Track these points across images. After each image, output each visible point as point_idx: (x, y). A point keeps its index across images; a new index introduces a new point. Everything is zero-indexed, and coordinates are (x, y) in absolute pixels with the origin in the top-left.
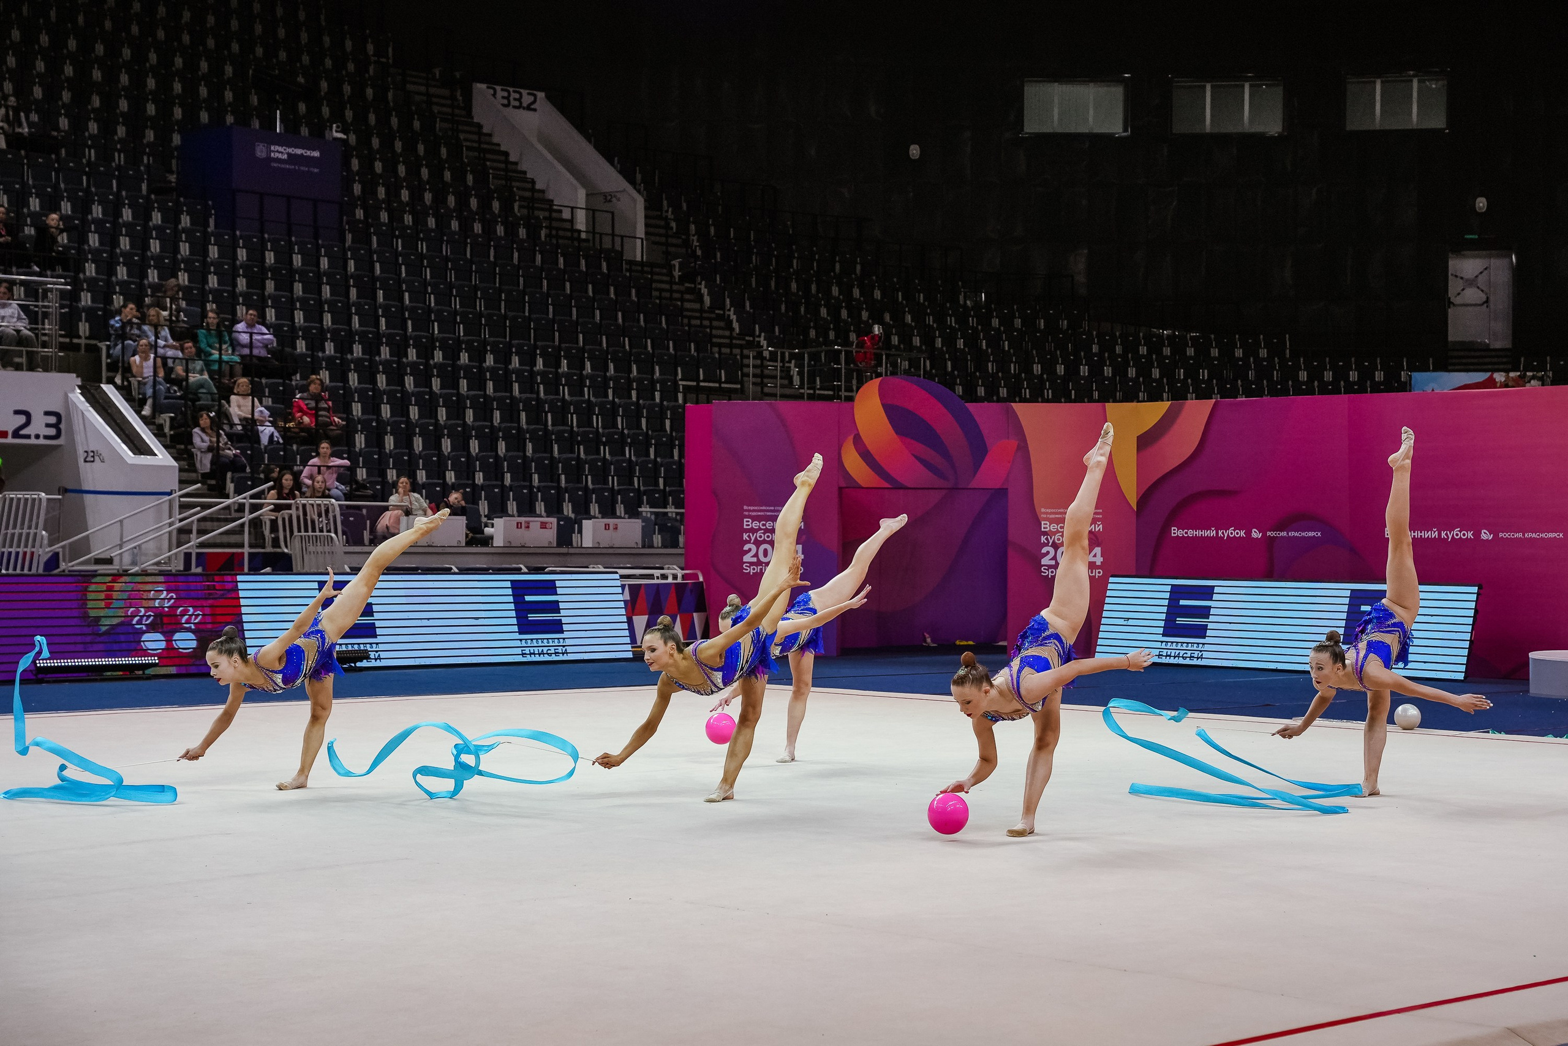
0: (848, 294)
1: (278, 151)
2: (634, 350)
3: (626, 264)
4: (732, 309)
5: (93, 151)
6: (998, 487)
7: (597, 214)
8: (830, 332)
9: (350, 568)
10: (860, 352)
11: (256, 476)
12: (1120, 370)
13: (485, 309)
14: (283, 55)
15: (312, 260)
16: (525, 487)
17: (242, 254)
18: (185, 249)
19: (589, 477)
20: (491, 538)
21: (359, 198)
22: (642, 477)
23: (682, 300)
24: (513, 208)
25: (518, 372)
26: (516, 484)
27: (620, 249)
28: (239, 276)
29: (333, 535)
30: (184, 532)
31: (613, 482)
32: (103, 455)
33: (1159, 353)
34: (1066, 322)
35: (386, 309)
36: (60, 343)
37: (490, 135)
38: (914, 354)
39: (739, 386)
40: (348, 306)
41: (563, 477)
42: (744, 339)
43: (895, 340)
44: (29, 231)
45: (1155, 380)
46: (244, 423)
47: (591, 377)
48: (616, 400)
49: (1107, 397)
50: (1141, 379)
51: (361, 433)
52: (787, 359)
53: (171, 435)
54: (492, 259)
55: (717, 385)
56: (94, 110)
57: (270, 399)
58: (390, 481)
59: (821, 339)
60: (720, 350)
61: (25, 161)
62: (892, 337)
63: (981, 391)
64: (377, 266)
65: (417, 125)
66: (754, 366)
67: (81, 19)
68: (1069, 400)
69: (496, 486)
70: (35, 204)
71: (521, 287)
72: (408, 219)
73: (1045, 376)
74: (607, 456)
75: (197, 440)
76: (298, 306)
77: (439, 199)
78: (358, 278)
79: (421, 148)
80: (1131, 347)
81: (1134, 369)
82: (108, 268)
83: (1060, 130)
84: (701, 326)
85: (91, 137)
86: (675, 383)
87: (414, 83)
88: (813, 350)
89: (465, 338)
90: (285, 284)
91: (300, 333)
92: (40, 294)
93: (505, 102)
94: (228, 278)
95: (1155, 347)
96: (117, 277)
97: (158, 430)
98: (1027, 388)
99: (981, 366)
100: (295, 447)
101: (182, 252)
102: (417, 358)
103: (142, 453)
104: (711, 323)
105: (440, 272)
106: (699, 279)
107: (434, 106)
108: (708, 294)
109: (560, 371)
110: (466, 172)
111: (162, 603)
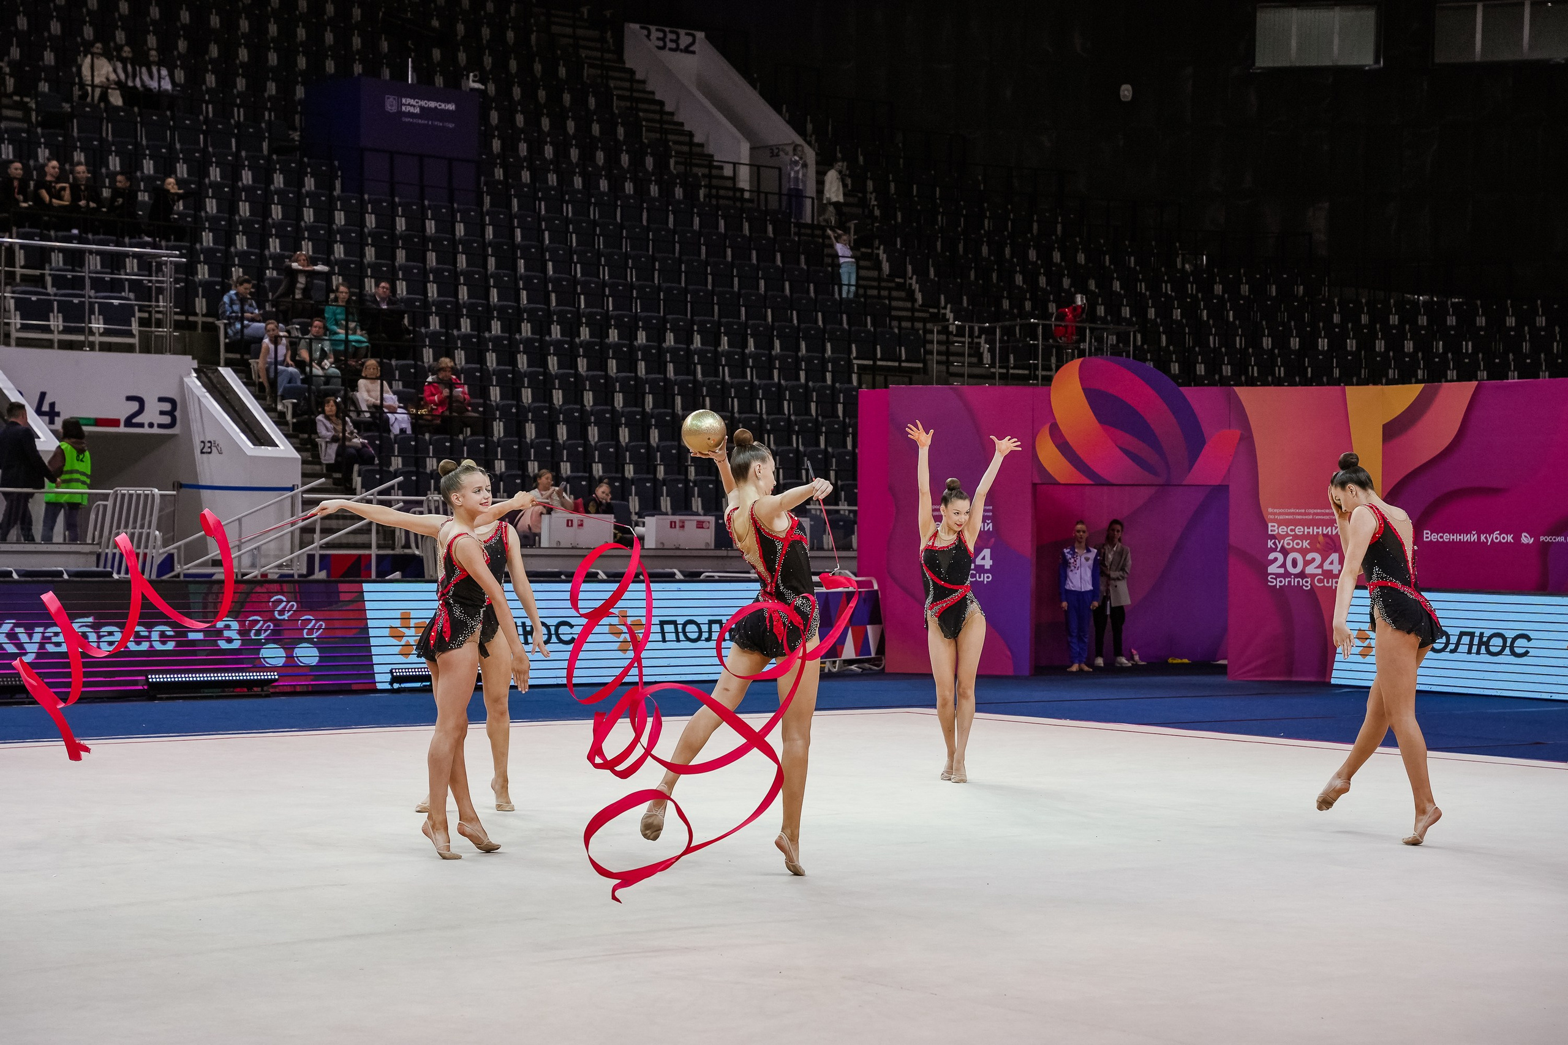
0: (1047, 258)
1: (409, 105)
2: (803, 326)
3: (794, 227)
4: (915, 277)
5: (210, 106)
6: (1217, 483)
7: (762, 170)
8: (1026, 303)
10: (1061, 325)
11: (385, 468)
12: (1366, 344)
13: (636, 279)
15: (446, 226)
16: (679, 481)
17: (371, 221)
18: (309, 215)
20: (641, 538)
21: (498, 156)
24: (669, 165)
25: (674, 351)
26: (669, 477)
28: (368, 245)
30: (307, 531)
32: (221, 445)
33: (1414, 322)
34: (1301, 288)
35: (528, 280)
36: (175, 321)
38: (1123, 328)
39: (921, 365)
40: (486, 277)
42: (927, 312)
43: (1101, 311)
44: (143, 197)
45: (1408, 355)
46: (374, 410)
47: (755, 357)
48: (782, 382)
49: (1352, 375)
50: (1391, 354)
51: (500, 421)
52: (976, 333)
53: (294, 424)
54: (645, 223)
55: (896, 364)
56: (211, 61)
57: (400, 383)
58: (532, 475)
59: (1015, 311)
60: (900, 324)
61: (139, 119)
62: (1098, 307)
63: (1201, 369)
64: (518, 232)
65: (562, 72)
66: (938, 342)
68: (1304, 381)
69: (648, 480)
70: (149, 166)
71: (677, 255)
72: (552, 179)
73: (1276, 351)
75: (322, 430)
76: (431, 278)
77: (587, 156)
78: (497, 247)
79: (567, 98)
80: (1379, 317)
81: (1383, 342)
82: (226, 238)
83: (1298, 64)
84: (879, 297)
85: (209, 90)
86: (849, 362)
87: (560, 24)
88: (1007, 323)
89: (616, 313)
90: (417, 255)
91: (434, 309)
92: (154, 268)
93: (661, 44)
94: (355, 247)
95: (1409, 315)
96: (236, 247)
97: (279, 417)
98: (1255, 365)
99: (1201, 339)
100: (427, 436)
101: (306, 219)
102: (562, 336)
103: (262, 444)
104: (890, 294)
105: (587, 240)
106: (877, 242)
107: (581, 50)
108: (887, 261)
109: (720, 349)
110: (616, 124)
111: (282, 612)
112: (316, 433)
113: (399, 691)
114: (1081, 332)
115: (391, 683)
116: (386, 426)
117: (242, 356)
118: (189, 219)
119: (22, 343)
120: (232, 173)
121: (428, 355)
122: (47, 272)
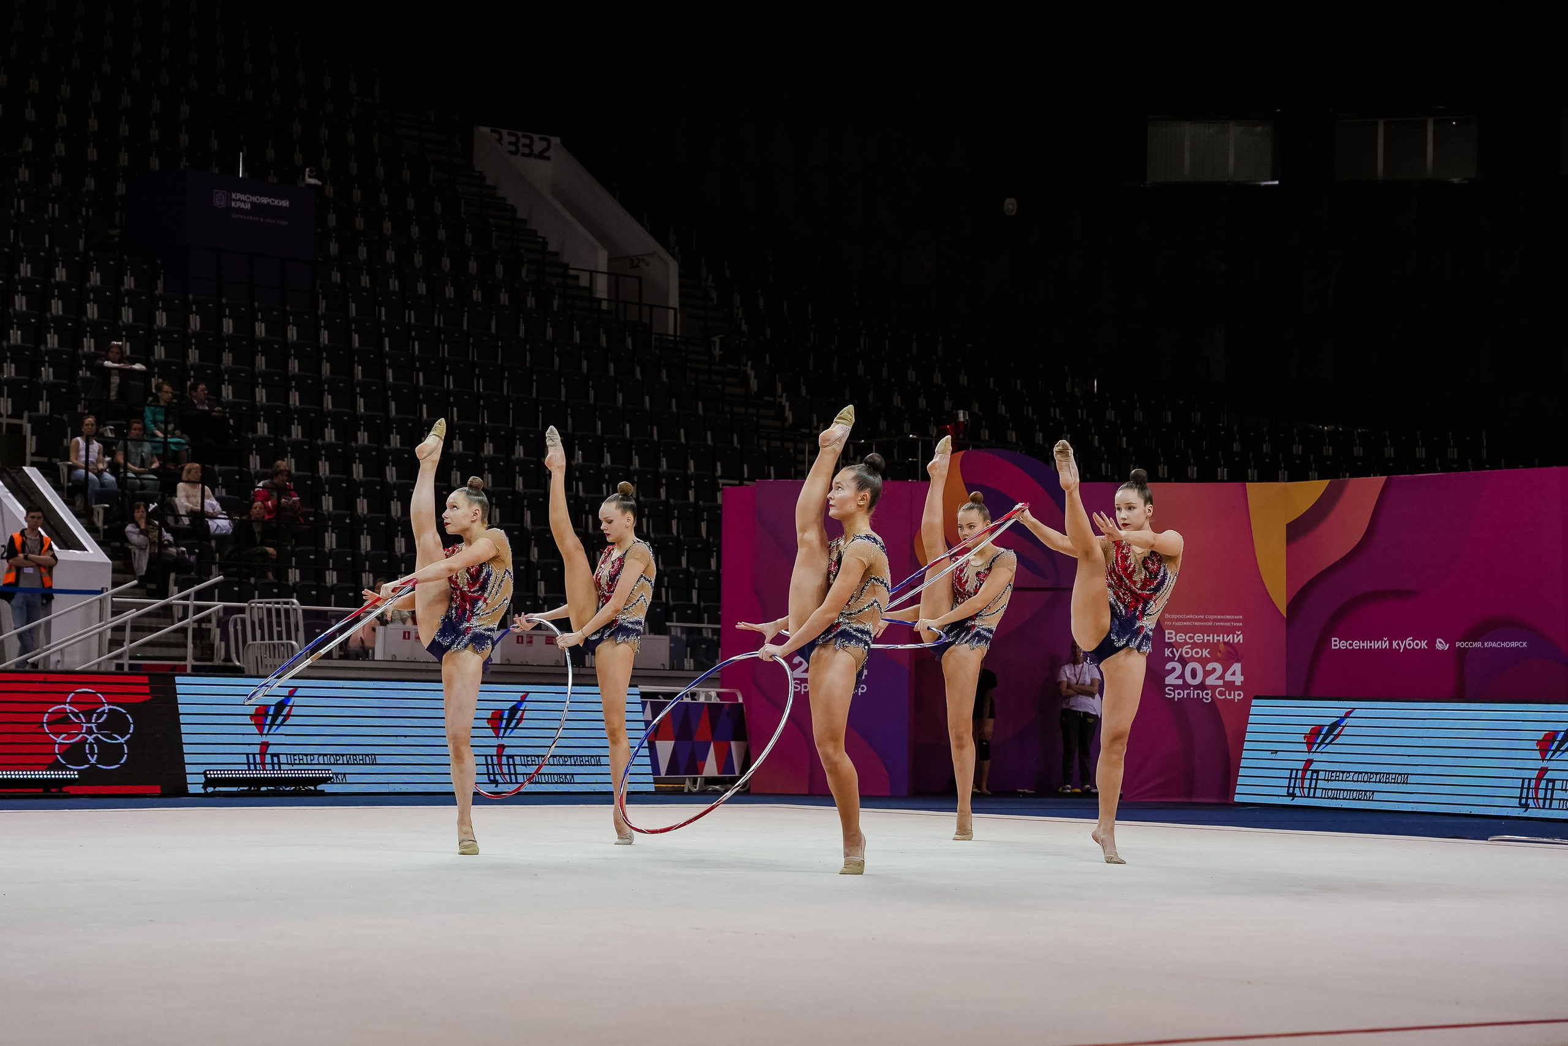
0: (927, 379)
1: (239, 200)
2: (664, 442)
3: (656, 340)
4: (785, 395)
5: (22, 201)
7: (621, 280)
11: (204, 577)
13: (484, 389)
15: (277, 329)
17: (195, 322)
18: (127, 314)
21: (336, 259)
22: (672, 588)
23: (724, 384)
24: (520, 273)
27: (648, 322)
28: (191, 346)
30: (117, 634)
33: (1318, 452)
34: (1199, 415)
35: (365, 387)
37: (494, 188)
40: (319, 383)
42: (798, 431)
43: (985, 433)
47: (612, 472)
51: (332, 532)
53: (105, 531)
54: (493, 331)
56: (25, 155)
57: (224, 491)
60: (769, 443)
62: (982, 430)
64: (356, 337)
65: (406, 175)
71: (528, 365)
72: (394, 284)
76: (260, 382)
77: (432, 262)
78: (332, 352)
79: (411, 202)
80: (1281, 446)
82: (36, 336)
83: (1192, 179)
84: (746, 414)
85: (21, 185)
86: (714, 480)
87: (405, 127)
90: (245, 358)
91: (262, 414)
93: (513, 148)
94: (178, 349)
96: (46, 346)
97: (89, 522)
101: (124, 319)
102: (402, 443)
103: (69, 547)
104: (758, 411)
105: (430, 347)
106: (744, 359)
107: (427, 154)
108: (756, 378)
110: (464, 230)
115: (205, 786)
117: (50, 460)
120: (45, 269)
121: (255, 462)
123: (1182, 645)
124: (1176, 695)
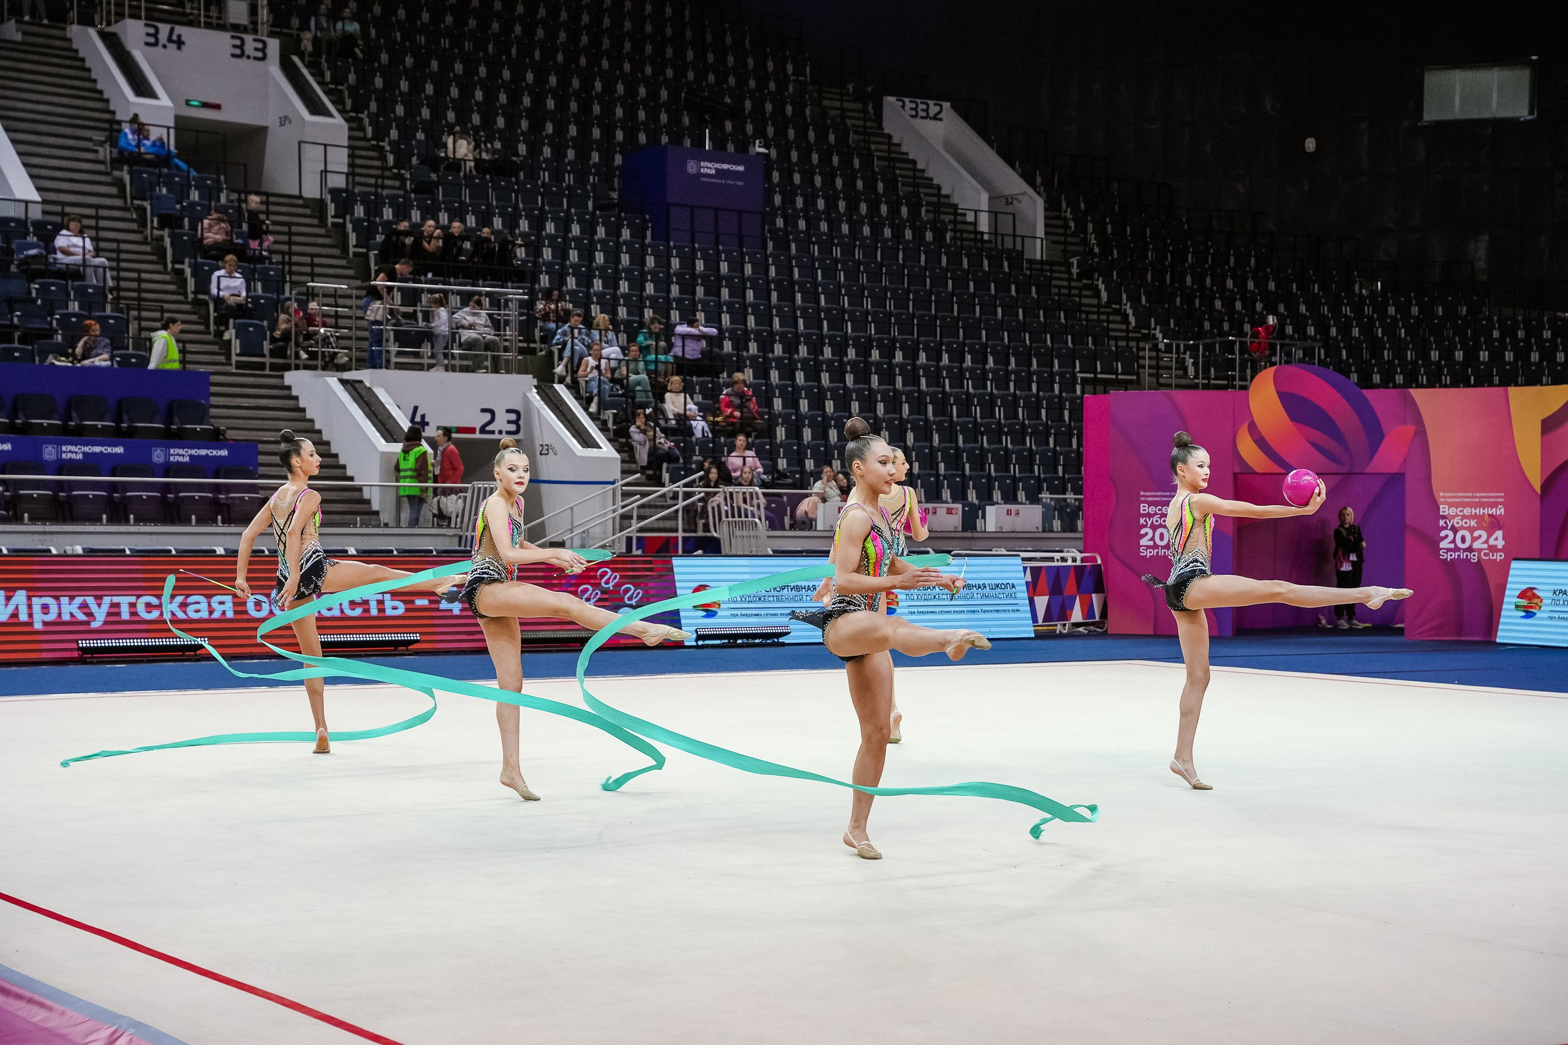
0: (1242, 286)
1: (707, 167)
2: (1034, 345)
3: (1027, 263)
5: (546, 173)
6: (1395, 471)
7: (999, 216)
8: (1225, 324)
9: (773, 551)
11: (688, 466)
12: (1522, 355)
13: (894, 308)
14: (711, 78)
15: (737, 266)
16: (932, 475)
17: (675, 263)
18: (625, 259)
19: (992, 466)
21: (779, 208)
22: (1043, 465)
23: (1080, 296)
24: (920, 213)
25: (926, 368)
26: (923, 472)
27: (1021, 249)
28: (673, 283)
29: (757, 520)
30: (626, 518)
31: (1015, 470)
32: (556, 448)
33: (1564, 337)
34: (1465, 308)
35: (804, 310)
36: (519, 347)
37: (899, 145)
38: (1308, 343)
39: (1135, 377)
40: (769, 308)
41: (967, 466)
42: (1139, 332)
43: (1289, 330)
45: (1560, 364)
47: (995, 372)
48: (1018, 392)
49: (1509, 380)
50: (1545, 363)
51: (782, 426)
52: (1182, 350)
53: (614, 430)
54: (901, 261)
55: (1114, 377)
56: (548, 136)
57: (700, 396)
58: (809, 471)
59: (1215, 331)
60: (1117, 343)
63: (1377, 378)
64: (796, 270)
65: (832, 138)
66: (1150, 358)
67: (537, 54)
68: (1467, 385)
71: (928, 288)
72: (824, 226)
73: (1443, 362)
74: (1009, 446)
76: (725, 309)
77: (852, 207)
78: (778, 283)
79: (835, 160)
80: (1534, 332)
81: (1537, 353)
83: (1460, 117)
84: (1099, 320)
85: (545, 160)
86: (1074, 375)
87: (830, 99)
88: (1207, 341)
89: (877, 336)
90: (713, 291)
91: (727, 335)
92: (503, 304)
93: (914, 113)
94: (663, 286)
95: (1561, 331)
97: (602, 425)
98: (1424, 374)
99: (1376, 353)
100: (722, 439)
101: (623, 262)
102: (832, 355)
103: (588, 446)
104: (1108, 317)
105: (853, 275)
106: (1096, 275)
107: (847, 120)
108: (1105, 290)
109: (964, 365)
110: (877, 180)
111: (607, 582)
112: (631, 438)
113: (702, 647)
114: (1273, 348)
115: (697, 641)
116: (690, 431)
118: (530, 265)
119: (400, 366)
120: (564, 227)
122: (419, 308)
123: (1454, 517)
124: (1449, 557)
